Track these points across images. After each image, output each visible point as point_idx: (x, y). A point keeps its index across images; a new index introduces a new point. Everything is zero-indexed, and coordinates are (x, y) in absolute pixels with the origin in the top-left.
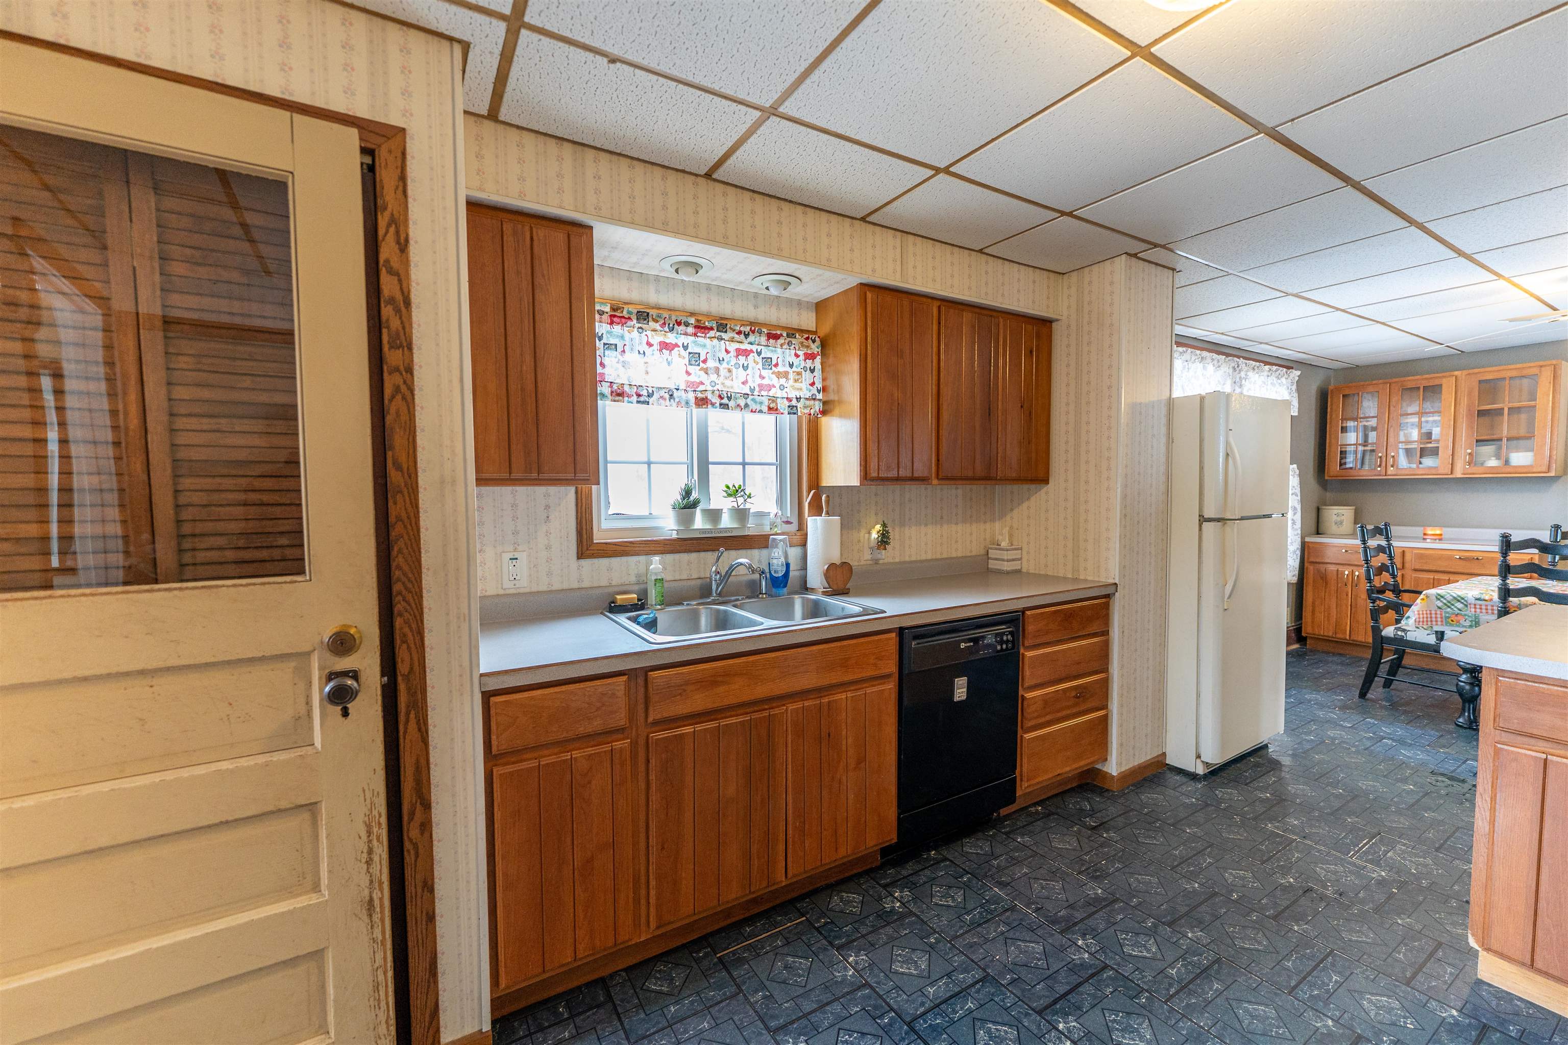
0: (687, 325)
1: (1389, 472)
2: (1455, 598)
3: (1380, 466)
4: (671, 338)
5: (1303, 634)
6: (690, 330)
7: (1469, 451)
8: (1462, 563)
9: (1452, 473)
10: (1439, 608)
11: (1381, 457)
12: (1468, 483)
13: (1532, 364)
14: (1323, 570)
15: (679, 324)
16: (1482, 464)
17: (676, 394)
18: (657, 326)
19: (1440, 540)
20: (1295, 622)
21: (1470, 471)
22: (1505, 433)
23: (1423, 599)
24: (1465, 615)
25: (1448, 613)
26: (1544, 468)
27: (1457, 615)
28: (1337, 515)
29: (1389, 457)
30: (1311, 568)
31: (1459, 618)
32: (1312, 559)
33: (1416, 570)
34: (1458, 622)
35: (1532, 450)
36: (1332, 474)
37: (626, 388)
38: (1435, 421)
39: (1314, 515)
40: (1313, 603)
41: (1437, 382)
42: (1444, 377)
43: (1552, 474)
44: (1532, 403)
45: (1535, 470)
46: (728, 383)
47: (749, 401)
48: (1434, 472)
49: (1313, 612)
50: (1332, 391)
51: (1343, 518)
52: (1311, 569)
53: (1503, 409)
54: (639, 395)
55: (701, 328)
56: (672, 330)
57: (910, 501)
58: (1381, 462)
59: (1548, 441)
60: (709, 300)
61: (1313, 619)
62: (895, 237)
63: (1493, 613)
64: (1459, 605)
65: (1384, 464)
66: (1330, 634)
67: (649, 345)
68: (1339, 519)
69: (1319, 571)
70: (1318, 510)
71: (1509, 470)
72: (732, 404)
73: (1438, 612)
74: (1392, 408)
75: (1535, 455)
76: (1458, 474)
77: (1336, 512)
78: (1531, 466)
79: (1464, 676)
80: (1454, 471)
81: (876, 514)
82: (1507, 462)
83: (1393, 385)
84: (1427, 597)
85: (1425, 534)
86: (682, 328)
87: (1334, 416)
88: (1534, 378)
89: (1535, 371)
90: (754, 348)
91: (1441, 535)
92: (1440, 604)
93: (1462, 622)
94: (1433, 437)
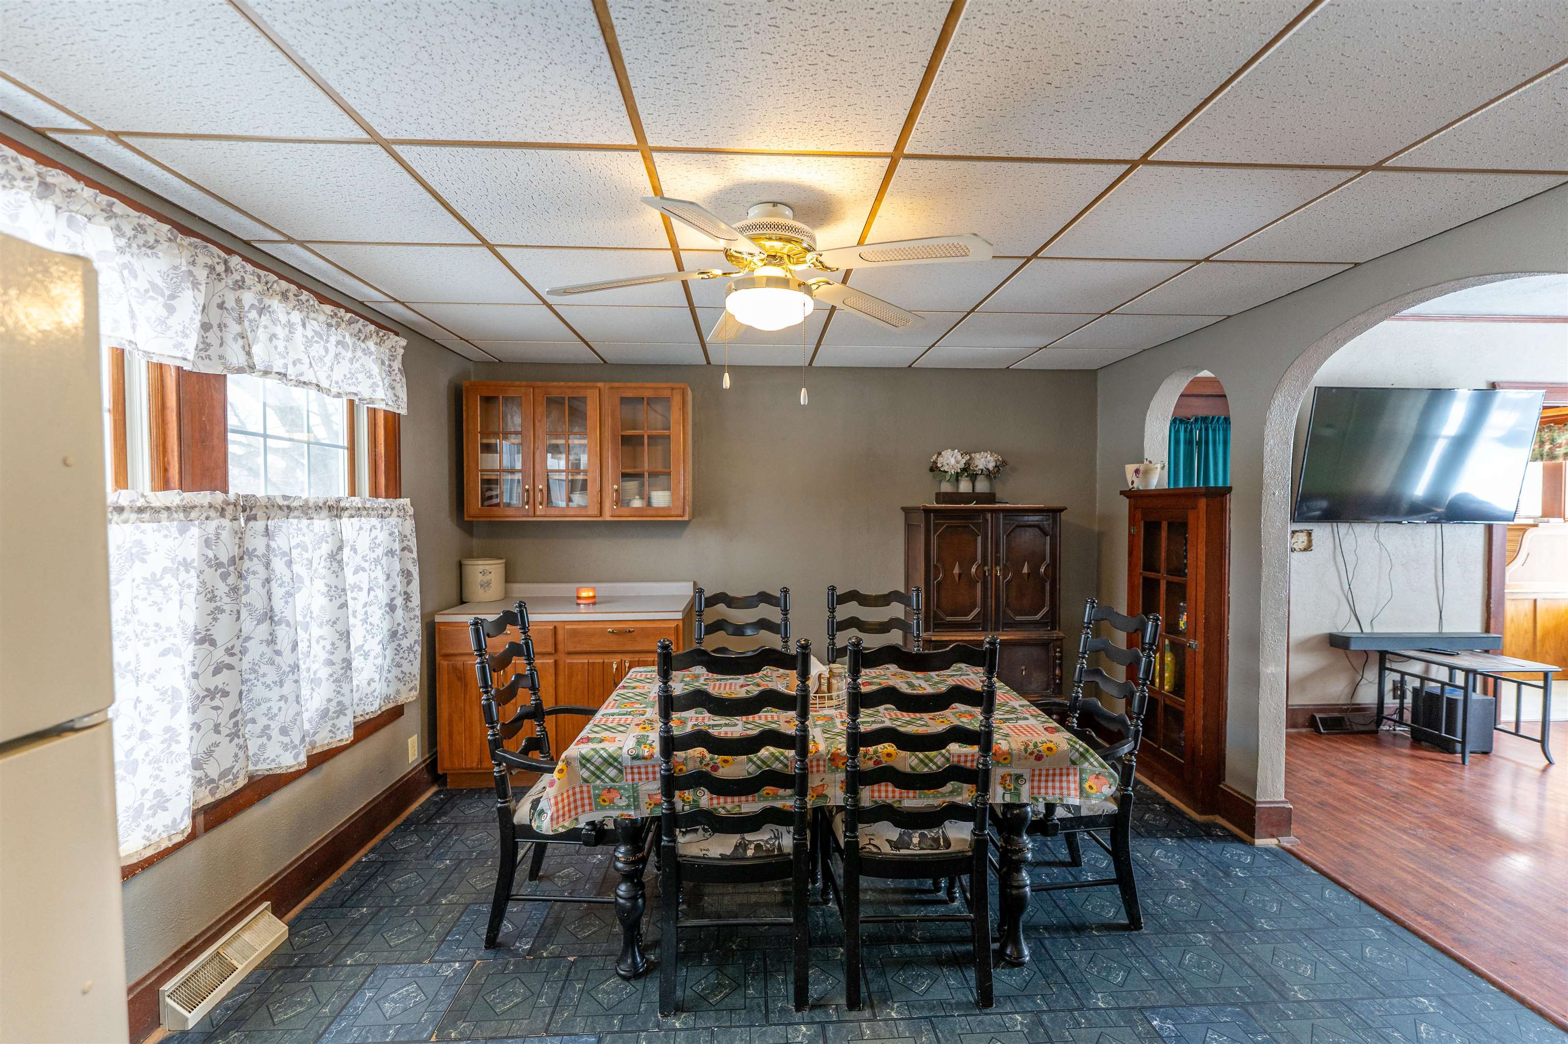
1: (538, 513)
2: (605, 760)
3: (527, 503)
5: (440, 772)
7: (615, 487)
8: (614, 638)
9: (601, 515)
10: (586, 781)
11: (528, 491)
12: (617, 528)
13: (664, 385)
14: (459, 665)
16: (628, 503)
19: (594, 604)
20: (429, 751)
21: (617, 513)
22: (646, 467)
23: (561, 771)
24: (621, 788)
25: (595, 788)
26: (680, 512)
27: (609, 790)
28: (483, 573)
29: (537, 491)
30: (445, 663)
31: (613, 794)
32: (445, 651)
33: (570, 653)
34: (612, 801)
35: (669, 489)
36: (472, 513)
38: (581, 445)
39: (455, 573)
40: (450, 720)
41: (582, 393)
42: (587, 387)
43: (686, 518)
44: (666, 432)
45: (673, 513)
48: (583, 513)
49: (451, 735)
50: (467, 387)
51: (488, 577)
52: (443, 663)
53: (643, 436)
58: (528, 497)
59: (682, 478)
61: (451, 746)
63: (654, 779)
64: (612, 772)
65: (531, 501)
66: (475, 765)
68: (485, 579)
69: (455, 668)
70: (460, 565)
71: (650, 512)
73: (585, 789)
74: (537, 422)
75: (672, 495)
76: (607, 517)
77: (481, 568)
78: (668, 508)
79: (623, 887)
80: (603, 513)
82: (649, 503)
83: (537, 390)
84: (568, 763)
85: (578, 598)
87: (470, 427)
88: (668, 400)
89: (667, 393)
91: (594, 597)
92: (585, 774)
93: (617, 800)
94: (582, 468)
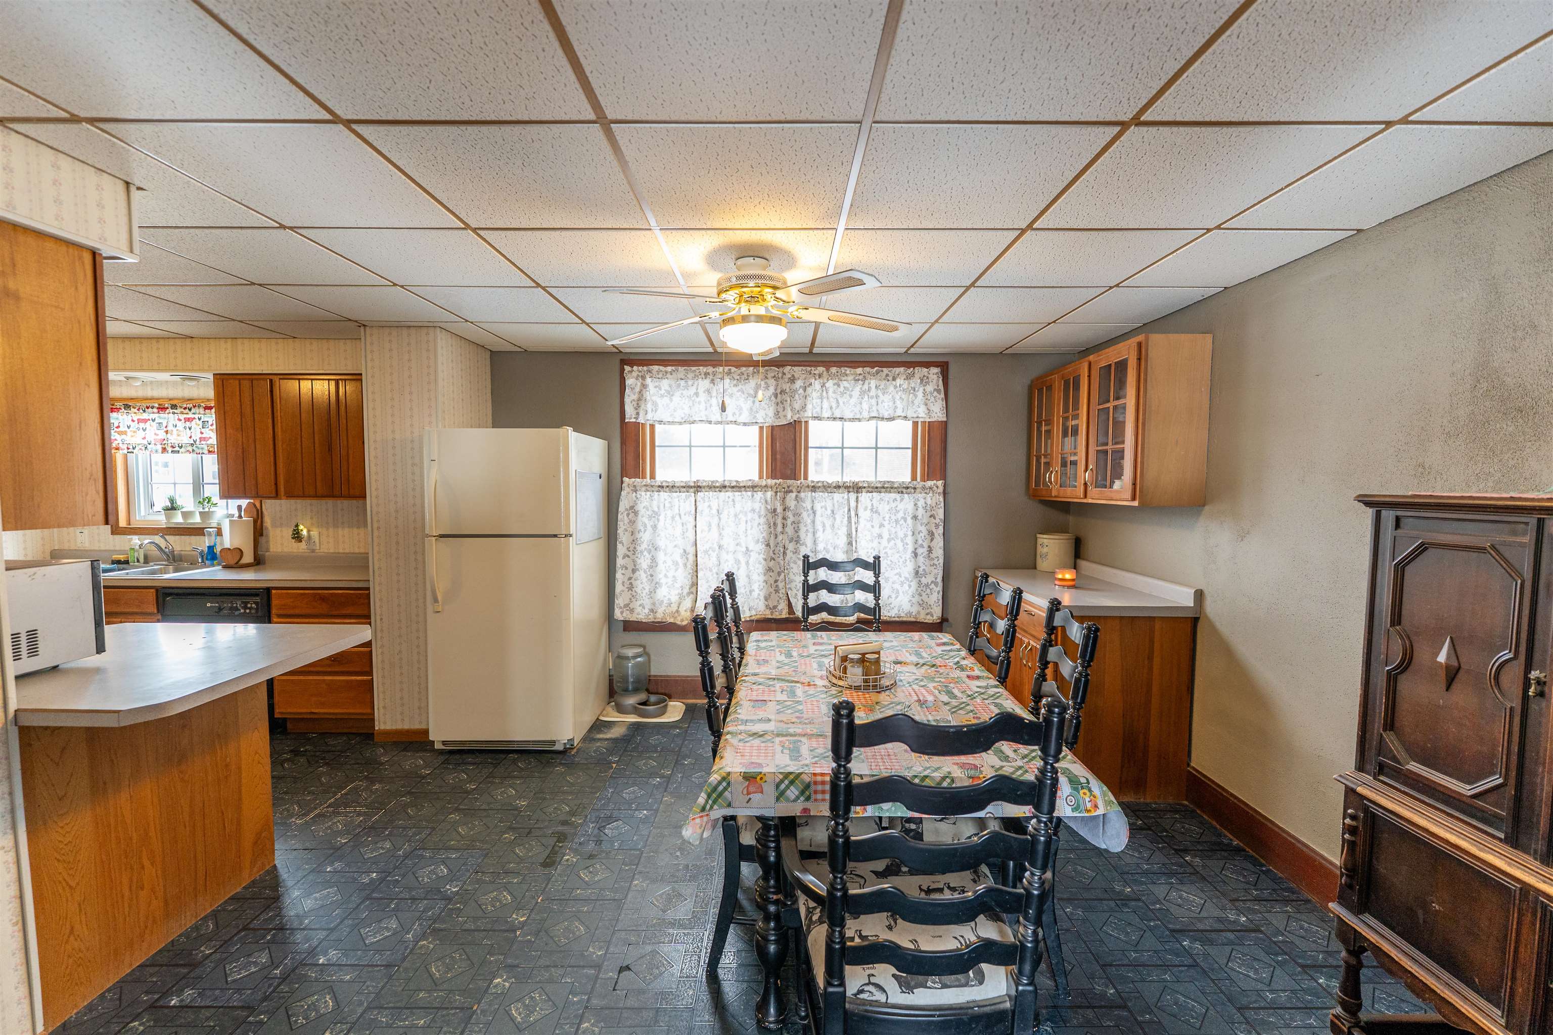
0: (153, 407)
4: (145, 416)
6: (155, 410)
15: (148, 408)
17: (149, 446)
18: (136, 410)
37: (121, 445)
46: (179, 438)
47: (194, 448)
54: (128, 449)
55: (162, 409)
56: (144, 411)
57: (342, 510)
60: (183, 390)
62: (226, 342)
67: (133, 421)
72: (182, 450)
81: (312, 518)
86: (150, 410)
90: (196, 416)
